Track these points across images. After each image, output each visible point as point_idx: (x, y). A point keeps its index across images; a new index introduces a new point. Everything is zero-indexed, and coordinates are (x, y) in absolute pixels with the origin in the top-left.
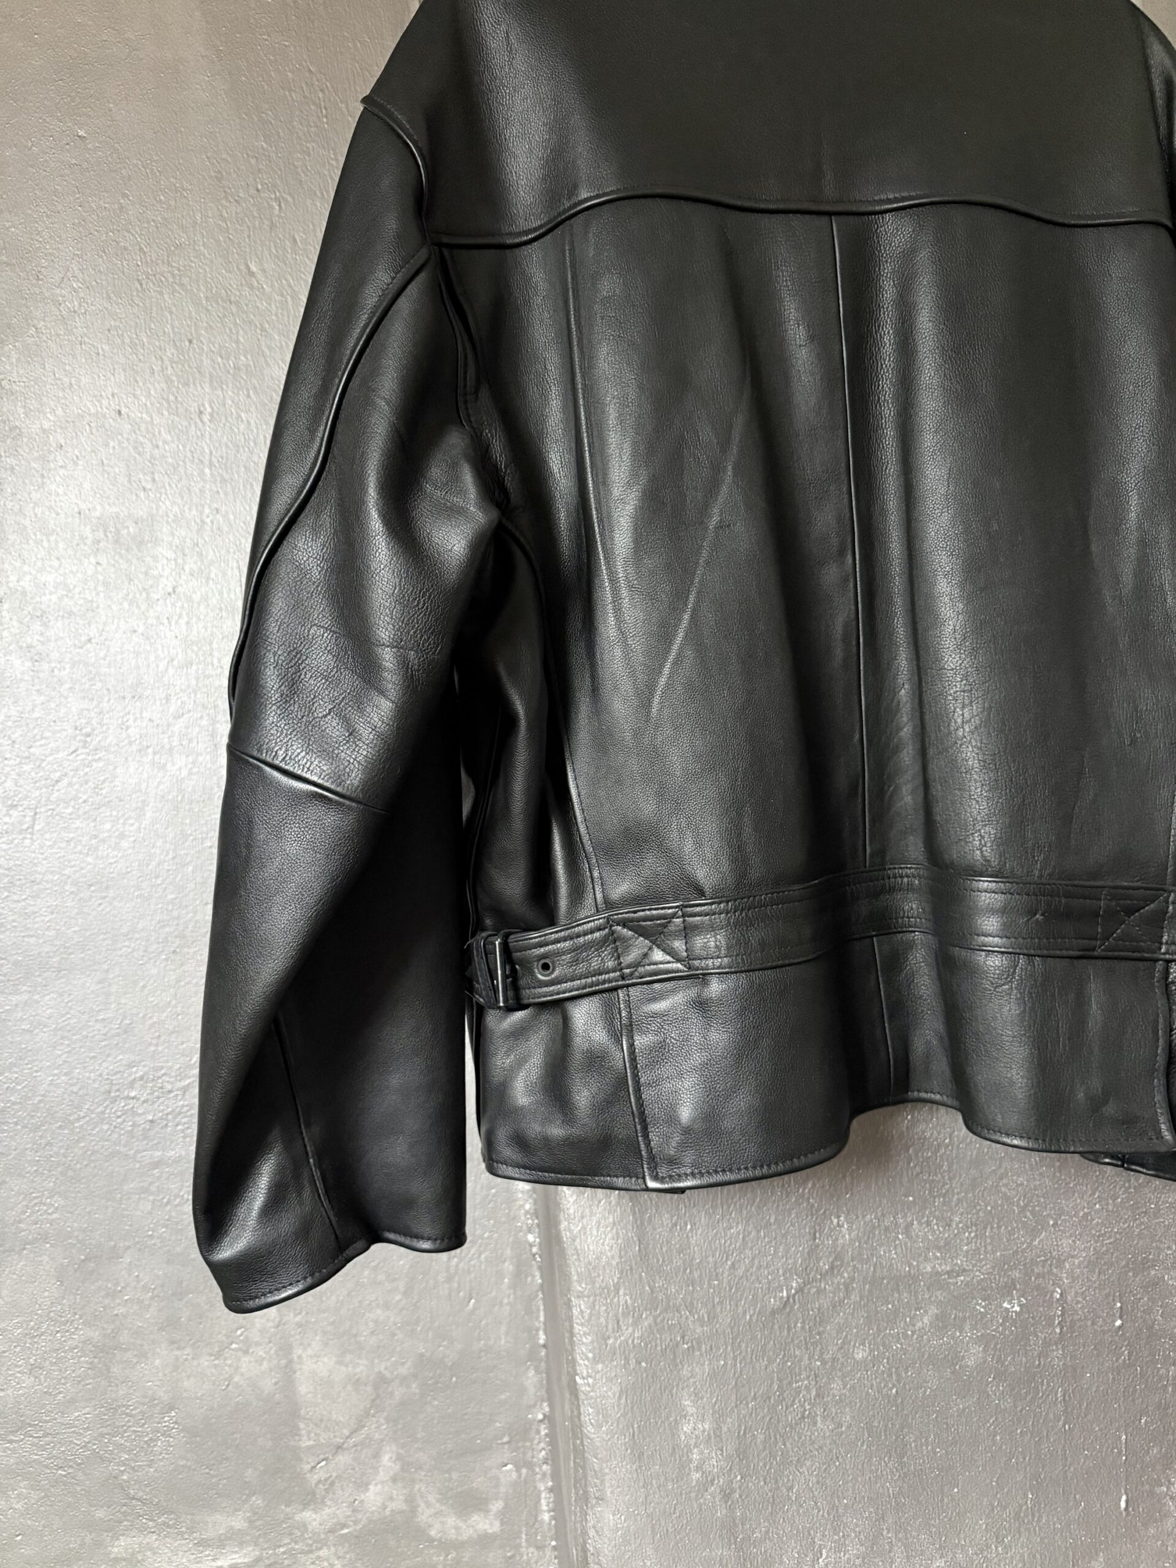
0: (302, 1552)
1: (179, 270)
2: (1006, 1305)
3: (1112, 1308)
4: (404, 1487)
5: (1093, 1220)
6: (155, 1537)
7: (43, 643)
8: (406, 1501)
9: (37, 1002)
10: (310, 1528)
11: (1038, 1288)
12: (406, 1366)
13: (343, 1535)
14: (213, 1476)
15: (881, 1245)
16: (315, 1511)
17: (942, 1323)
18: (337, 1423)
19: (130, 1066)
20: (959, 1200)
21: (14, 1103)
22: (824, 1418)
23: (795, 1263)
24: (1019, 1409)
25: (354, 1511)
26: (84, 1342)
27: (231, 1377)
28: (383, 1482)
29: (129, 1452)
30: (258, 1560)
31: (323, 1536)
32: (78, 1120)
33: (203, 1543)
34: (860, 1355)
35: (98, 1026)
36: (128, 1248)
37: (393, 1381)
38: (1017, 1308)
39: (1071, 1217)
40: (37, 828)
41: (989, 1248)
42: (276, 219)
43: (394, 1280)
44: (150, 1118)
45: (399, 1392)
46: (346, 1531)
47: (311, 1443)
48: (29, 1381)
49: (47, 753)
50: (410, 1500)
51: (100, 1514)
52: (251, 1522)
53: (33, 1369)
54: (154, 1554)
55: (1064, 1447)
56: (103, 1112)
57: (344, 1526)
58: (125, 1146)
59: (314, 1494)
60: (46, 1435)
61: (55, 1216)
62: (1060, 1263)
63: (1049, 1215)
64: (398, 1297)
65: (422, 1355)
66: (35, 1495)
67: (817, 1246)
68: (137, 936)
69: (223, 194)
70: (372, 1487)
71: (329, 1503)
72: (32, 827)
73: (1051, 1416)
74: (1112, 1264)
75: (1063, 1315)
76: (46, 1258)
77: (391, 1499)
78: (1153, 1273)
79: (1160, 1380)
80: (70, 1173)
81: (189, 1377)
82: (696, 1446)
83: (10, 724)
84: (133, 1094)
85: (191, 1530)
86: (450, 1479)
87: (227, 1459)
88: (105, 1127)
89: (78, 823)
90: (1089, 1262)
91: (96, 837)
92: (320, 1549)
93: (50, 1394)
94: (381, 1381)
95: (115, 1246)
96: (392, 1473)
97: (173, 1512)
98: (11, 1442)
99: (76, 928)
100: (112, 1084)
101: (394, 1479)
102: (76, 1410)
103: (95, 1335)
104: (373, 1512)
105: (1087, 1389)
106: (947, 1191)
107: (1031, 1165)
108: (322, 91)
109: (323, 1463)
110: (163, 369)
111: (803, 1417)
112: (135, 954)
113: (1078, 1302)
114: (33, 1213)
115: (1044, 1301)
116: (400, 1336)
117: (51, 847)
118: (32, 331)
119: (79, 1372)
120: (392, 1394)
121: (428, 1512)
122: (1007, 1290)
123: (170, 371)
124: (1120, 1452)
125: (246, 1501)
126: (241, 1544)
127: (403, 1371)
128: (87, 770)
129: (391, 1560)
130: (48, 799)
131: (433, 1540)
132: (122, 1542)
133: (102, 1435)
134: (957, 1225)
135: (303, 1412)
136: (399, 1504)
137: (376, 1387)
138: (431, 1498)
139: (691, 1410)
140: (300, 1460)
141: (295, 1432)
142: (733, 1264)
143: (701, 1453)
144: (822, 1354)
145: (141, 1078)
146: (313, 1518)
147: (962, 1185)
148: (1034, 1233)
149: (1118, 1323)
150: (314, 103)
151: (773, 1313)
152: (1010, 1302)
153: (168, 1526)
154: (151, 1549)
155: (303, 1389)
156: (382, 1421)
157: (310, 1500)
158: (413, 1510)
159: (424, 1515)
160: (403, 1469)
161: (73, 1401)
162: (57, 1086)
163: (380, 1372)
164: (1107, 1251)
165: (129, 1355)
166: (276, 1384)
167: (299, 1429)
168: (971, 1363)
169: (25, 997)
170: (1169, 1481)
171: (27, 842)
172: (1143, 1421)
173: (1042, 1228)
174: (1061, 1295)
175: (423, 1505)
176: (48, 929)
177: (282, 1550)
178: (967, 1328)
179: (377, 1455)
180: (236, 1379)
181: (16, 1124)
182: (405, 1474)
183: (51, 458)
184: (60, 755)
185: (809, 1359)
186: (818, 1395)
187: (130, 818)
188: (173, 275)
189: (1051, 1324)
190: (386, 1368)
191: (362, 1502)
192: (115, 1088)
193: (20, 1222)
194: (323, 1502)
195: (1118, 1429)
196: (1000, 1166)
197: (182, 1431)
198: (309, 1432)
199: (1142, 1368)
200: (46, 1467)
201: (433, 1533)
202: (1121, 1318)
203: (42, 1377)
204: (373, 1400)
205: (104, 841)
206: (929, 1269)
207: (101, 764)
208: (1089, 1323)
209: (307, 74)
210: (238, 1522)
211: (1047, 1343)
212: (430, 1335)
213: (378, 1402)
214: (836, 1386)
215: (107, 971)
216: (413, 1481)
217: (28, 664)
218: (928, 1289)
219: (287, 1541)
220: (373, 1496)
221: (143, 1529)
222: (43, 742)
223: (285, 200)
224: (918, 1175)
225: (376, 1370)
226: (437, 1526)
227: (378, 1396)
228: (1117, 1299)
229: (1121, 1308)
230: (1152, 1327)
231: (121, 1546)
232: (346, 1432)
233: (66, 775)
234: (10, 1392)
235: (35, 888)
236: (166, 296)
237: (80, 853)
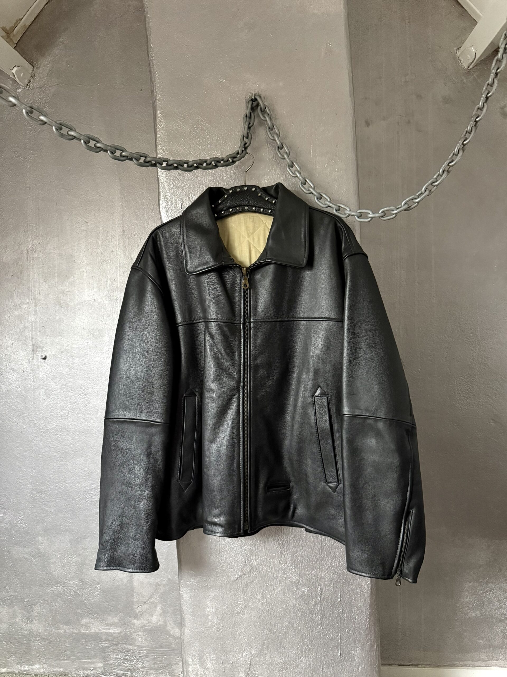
0: (133, 632)
1: (112, 259)
2: (303, 589)
3: (337, 595)
4: (163, 618)
5: (331, 568)
6: (93, 620)
7: (72, 364)
8: (164, 622)
9: (67, 464)
10: (136, 625)
11: (313, 586)
12: (165, 581)
13: (145, 629)
14: (110, 605)
15: (265, 567)
16: (138, 620)
17: (283, 592)
18: (145, 595)
19: (91, 484)
20: (289, 557)
21: (61, 492)
22: (247, 614)
23: (239, 569)
24: (306, 620)
25: (149, 622)
26: (76, 561)
27: (115, 578)
28: (157, 615)
29: (87, 595)
30: (121, 632)
31: (139, 628)
32: (77, 498)
33: (106, 624)
34: (258, 597)
35: (83, 472)
36: (89, 536)
37: (161, 585)
38: (306, 591)
39: (325, 567)
40: (69, 416)
41: (298, 572)
42: (139, 244)
43: (162, 555)
44: (96, 500)
45: (162, 589)
46: (146, 628)
47: (137, 600)
48: (62, 570)
49: (73, 395)
50: (165, 622)
51: (79, 611)
52: (119, 620)
53: (63, 567)
54: (93, 625)
55: (320, 634)
56: (83, 497)
57: (145, 626)
58: (89, 507)
59: (137, 615)
60: (65, 586)
61: (70, 525)
62: (321, 579)
63: (317, 565)
64: (163, 561)
65: (170, 579)
66: (62, 603)
67: (246, 565)
68: (94, 448)
69: (124, 237)
70: (154, 616)
71: (141, 619)
72: (68, 415)
73: (317, 624)
74: (338, 582)
75: (321, 595)
76: (67, 536)
77: (159, 620)
78: (351, 586)
79: (353, 619)
80: (74, 513)
81: (104, 575)
82: (210, 615)
83: (63, 386)
84: (92, 493)
85: (103, 620)
86: (177, 618)
87: (113, 601)
88: (84, 501)
89: (80, 415)
90: (330, 581)
91: (85, 419)
92: (139, 632)
93: (67, 575)
94: (157, 585)
95: (85, 535)
96: (160, 613)
97: (98, 614)
98: (56, 587)
99: (79, 444)
100: (86, 489)
101: (160, 615)
102: (73, 580)
103: (79, 560)
104: (154, 624)
105: (329, 618)
106: (286, 554)
107: (312, 550)
108: (153, 205)
109: (140, 607)
110: (107, 287)
111: (241, 612)
112: (94, 453)
113: (326, 592)
114: (64, 523)
115: (315, 590)
116: (163, 572)
117: (72, 421)
118: (72, 277)
119: (74, 570)
120: (160, 589)
121: (170, 626)
122: (304, 585)
123: (109, 288)
124: (339, 639)
125: (118, 614)
126: (117, 626)
127: (164, 583)
128: (83, 400)
129: (159, 639)
130: (72, 408)
131: (171, 635)
132: (84, 620)
133: (80, 589)
134: (288, 564)
135: (135, 591)
136: (161, 623)
137: (156, 586)
138: (171, 622)
139: (209, 605)
140: (134, 604)
141: (133, 596)
142: (222, 566)
143: (212, 617)
144: (247, 595)
145: (94, 488)
146: (137, 623)
147: (290, 553)
148: (313, 569)
149: (339, 600)
150: (151, 209)
151: (233, 581)
152: (304, 589)
153: (97, 618)
154: (92, 624)
155: (135, 584)
156: (157, 597)
157: (136, 617)
158: (166, 625)
159: (169, 627)
160: (163, 612)
161: (72, 578)
162: (72, 488)
163: (157, 582)
164: (336, 578)
165: (88, 567)
166: (128, 581)
167: (134, 595)
168: (292, 604)
169: (64, 463)
170: (355, 650)
171: (66, 420)
172: (347, 631)
173: (315, 568)
174: (321, 589)
175: (168, 624)
176: (71, 444)
177: (128, 630)
178: (291, 594)
179: (156, 607)
180: (117, 578)
181: (61, 498)
182: (164, 613)
183: (76, 313)
184: (76, 395)
185: (243, 596)
186: (245, 606)
187: (94, 414)
188: (110, 260)
189: (317, 597)
190: (159, 581)
191: (151, 620)
192: (87, 490)
193: (61, 525)
194: (140, 618)
195: (338, 632)
196: (302, 549)
197: (102, 590)
198: (136, 597)
199: (347, 614)
200: (65, 595)
201: (171, 633)
202: (340, 598)
203: (65, 570)
204: (155, 590)
205: (87, 420)
206: (280, 576)
207: (86, 399)
208: (330, 598)
209: (149, 200)
210: (116, 620)
211: (316, 603)
212: (172, 573)
213: (156, 591)
214: (251, 604)
215: (86, 457)
216: (166, 616)
217: (68, 370)
218: (279, 581)
219: (129, 628)
220: (154, 619)
221: (90, 618)
222: (72, 392)
223: (142, 238)
224: (277, 548)
225: (156, 581)
226: (173, 631)
227: (157, 589)
228: (339, 593)
229: (340, 595)
230: (351, 602)
231: (84, 621)
232: (147, 598)
233: (77, 401)
234: (56, 573)
235: (68, 432)
236: (108, 267)
237: (80, 423)
